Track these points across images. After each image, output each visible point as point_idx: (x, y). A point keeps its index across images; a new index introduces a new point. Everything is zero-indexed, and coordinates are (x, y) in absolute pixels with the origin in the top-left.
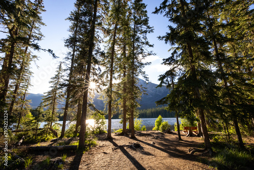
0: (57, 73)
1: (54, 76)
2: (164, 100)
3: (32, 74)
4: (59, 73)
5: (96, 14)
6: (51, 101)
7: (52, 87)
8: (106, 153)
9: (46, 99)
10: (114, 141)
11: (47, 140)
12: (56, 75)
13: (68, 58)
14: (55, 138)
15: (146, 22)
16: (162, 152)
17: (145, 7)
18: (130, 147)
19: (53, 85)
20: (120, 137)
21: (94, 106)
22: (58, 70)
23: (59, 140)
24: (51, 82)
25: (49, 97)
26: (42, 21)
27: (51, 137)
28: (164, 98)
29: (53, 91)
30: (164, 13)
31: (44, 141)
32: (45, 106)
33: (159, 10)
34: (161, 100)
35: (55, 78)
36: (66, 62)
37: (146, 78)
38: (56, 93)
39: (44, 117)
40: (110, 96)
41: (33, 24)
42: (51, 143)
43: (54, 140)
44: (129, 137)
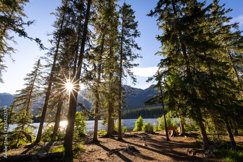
0: (34, 70)
1: (31, 73)
2: (152, 101)
3: (6, 68)
4: (37, 70)
5: (89, 10)
6: (24, 100)
7: (27, 84)
8: (103, 160)
9: (19, 98)
10: (102, 144)
11: (19, 146)
12: (33, 72)
13: (51, 54)
14: (29, 144)
15: (134, 26)
16: (161, 155)
17: (133, 13)
18: (126, 151)
19: (28, 83)
20: (106, 139)
21: (84, 105)
22: (36, 66)
23: (34, 145)
24: (27, 79)
25: (23, 96)
26: (23, 12)
27: (24, 143)
28: (152, 99)
29: (28, 89)
30: (157, 18)
31: (15, 147)
32: (17, 106)
33: (154, 13)
34: (149, 101)
35: (32, 74)
36: (48, 57)
37: (134, 78)
38: (31, 92)
39: (16, 118)
40: (97, 96)
41: (12, 14)
42: (25, 150)
43: (29, 146)
44: (116, 139)
